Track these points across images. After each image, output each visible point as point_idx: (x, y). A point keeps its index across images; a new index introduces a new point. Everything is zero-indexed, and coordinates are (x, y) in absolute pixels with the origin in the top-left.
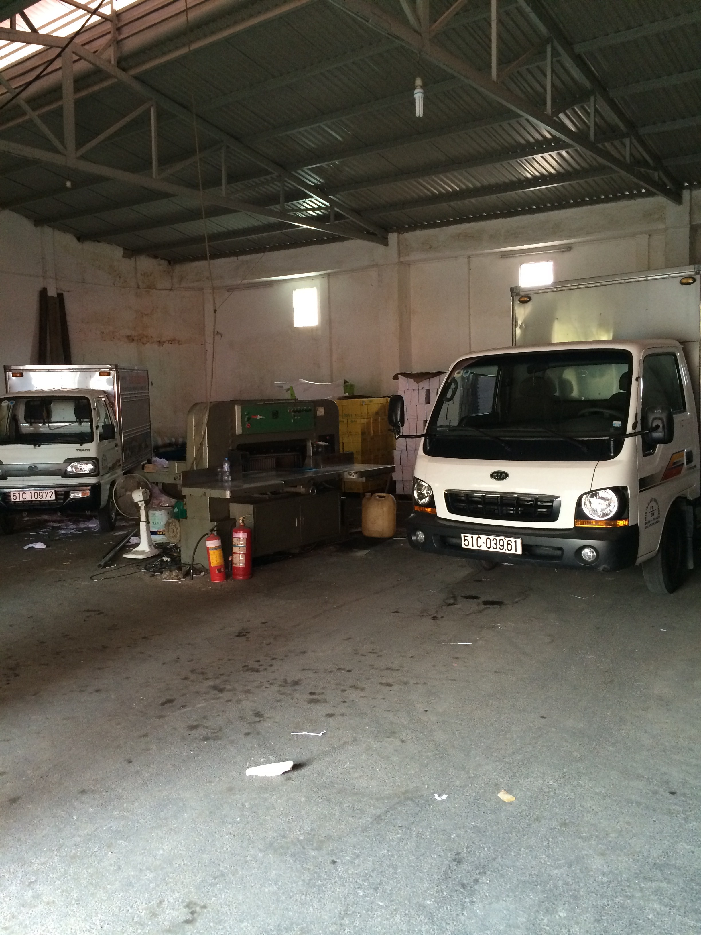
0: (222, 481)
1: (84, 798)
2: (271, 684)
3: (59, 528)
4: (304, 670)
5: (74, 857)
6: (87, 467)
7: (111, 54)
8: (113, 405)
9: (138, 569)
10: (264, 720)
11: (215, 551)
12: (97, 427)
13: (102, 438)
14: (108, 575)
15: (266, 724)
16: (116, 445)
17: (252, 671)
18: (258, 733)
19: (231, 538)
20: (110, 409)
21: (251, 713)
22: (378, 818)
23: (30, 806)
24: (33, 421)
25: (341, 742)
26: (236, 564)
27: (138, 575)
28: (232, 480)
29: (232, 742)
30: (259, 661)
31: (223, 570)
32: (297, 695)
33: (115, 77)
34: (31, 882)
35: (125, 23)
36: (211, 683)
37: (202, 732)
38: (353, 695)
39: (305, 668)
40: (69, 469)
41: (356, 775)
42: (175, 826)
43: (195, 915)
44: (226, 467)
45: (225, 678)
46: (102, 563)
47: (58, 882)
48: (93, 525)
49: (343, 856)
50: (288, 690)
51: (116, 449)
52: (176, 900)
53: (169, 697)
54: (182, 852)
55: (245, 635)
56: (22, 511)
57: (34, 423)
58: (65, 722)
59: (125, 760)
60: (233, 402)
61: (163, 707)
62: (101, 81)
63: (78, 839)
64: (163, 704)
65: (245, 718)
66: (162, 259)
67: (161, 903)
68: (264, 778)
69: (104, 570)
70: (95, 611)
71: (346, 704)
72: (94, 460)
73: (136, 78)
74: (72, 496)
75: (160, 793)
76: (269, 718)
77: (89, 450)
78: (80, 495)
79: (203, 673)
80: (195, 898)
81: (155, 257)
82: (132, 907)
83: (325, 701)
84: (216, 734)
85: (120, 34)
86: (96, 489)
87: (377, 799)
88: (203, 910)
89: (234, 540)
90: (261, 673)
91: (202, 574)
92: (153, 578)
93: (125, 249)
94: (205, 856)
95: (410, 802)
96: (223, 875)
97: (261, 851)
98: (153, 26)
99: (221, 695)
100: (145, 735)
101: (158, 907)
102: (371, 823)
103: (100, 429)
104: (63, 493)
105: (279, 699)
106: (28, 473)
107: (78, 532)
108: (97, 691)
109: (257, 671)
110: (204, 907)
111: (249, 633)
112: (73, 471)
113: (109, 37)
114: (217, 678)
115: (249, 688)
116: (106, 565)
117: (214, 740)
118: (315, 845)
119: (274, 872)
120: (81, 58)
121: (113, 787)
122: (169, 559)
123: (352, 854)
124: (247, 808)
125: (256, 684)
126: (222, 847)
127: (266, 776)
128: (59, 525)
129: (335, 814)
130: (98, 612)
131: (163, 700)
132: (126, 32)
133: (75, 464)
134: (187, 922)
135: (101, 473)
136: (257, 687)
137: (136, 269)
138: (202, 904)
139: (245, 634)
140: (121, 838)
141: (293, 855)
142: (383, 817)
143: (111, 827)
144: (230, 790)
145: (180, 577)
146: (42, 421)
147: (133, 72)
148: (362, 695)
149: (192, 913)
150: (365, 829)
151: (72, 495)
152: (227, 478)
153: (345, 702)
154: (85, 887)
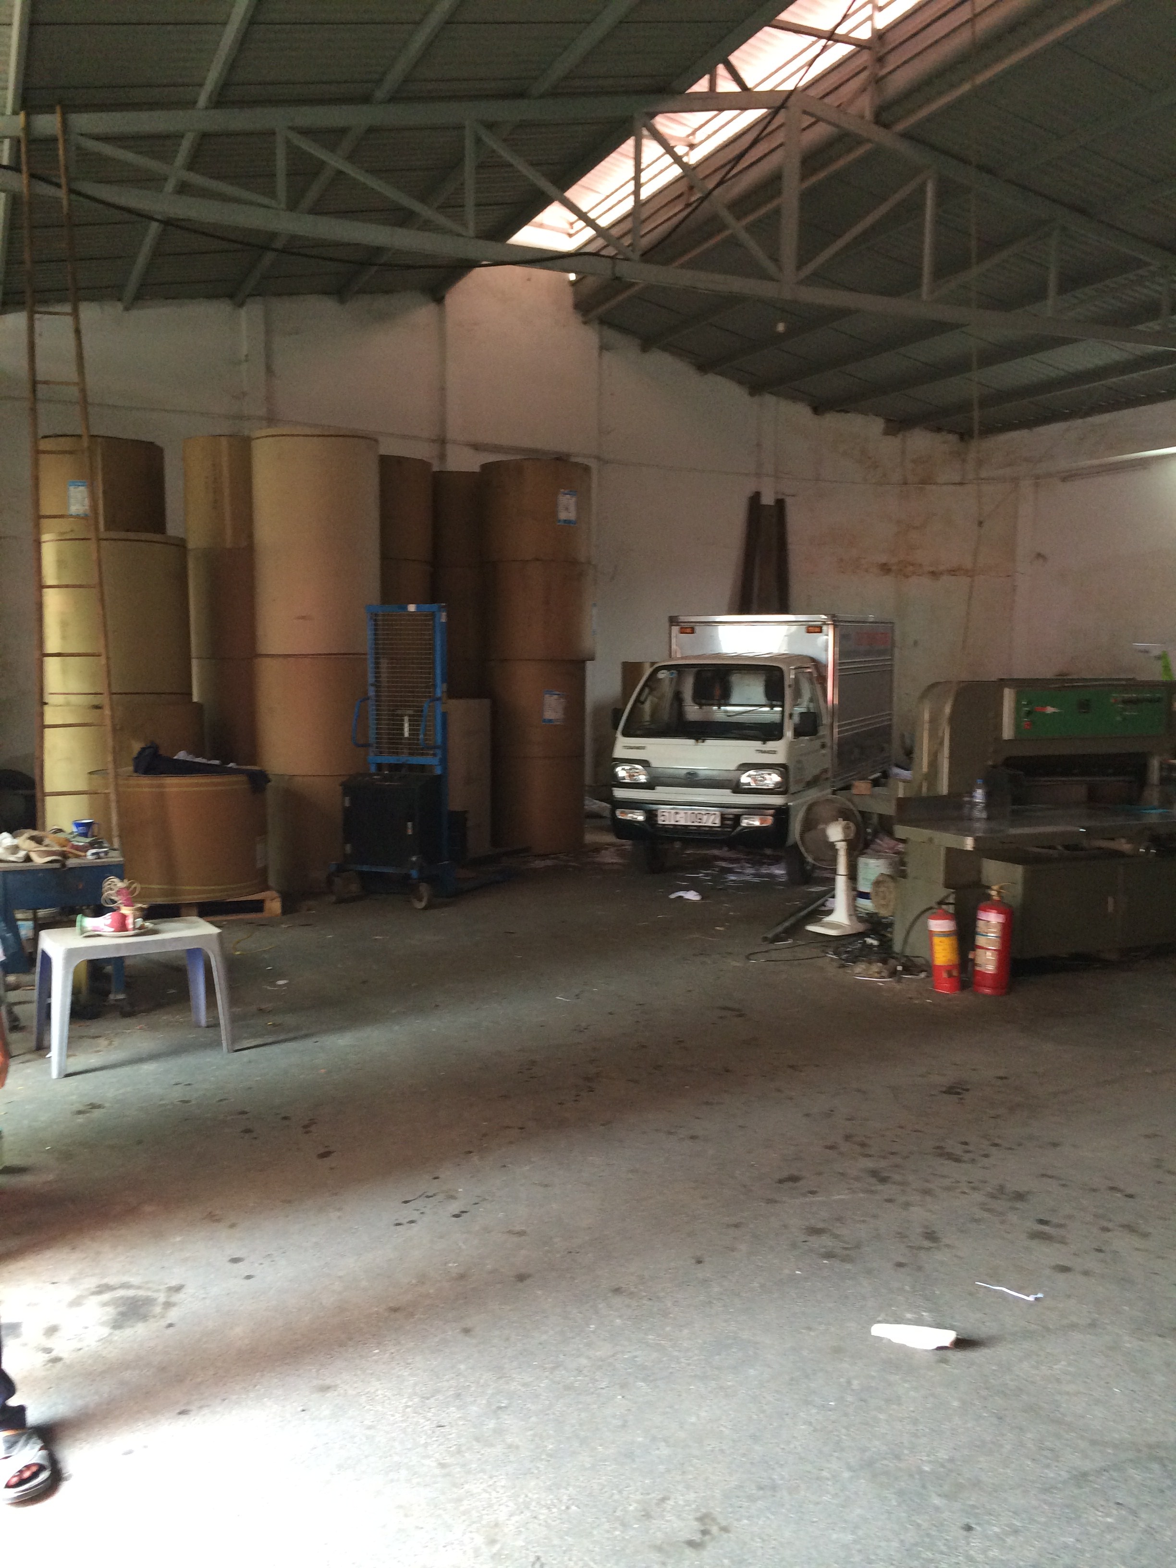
0: (970, 819)
1: (617, 1301)
2: (974, 1189)
3: (730, 871)
4: (1043, 1175)
5: (569, 1388)
6: (773, 779)
7: (865, 105)
8: (823, 679)
9: (823, 951)
10: (938, 1248)
11: (943, 939)
12: (791, 715)
13: (798, 732)
14: (774, 955)
15: (939, 1256)
16: (823, 746)
17: (949, 1159)
18: (920, 1268)
19: (974, 919)
20: (818, 687)
21: (919, 1230)
22: (1081, 1478)
23: (539, 1292)
24: (703, 701)
25: (1065, 1322)
26: (980, 966)
27: (820, 962)
28: (989, 819)
29: (869, 1272)
30: (966, 1143)
31: (955, 973)
32: (1013, 1218)
33: (869, 140)
34: (500, 1408)
35: (893, 45)
36: (870, 1164)
37: (826, 1241)
38: (1121, 1242)
39: (1049, 1173)
40: (745, 779)
41: (1070, 1388)
42: (729, 1383)
43: (707, 1538)
44: (979, 795)
45: (898, 1160)
46: (770, 935)
47: (534, 1419)
48: (779, 871)
49: (988, 1523)
50: (1000, 1205)
51: (823, 751)
52: (688, 1503)
53: (796, 1173)
54: (724, 1429)
55: (959, 1093)
56: (672, 840)
57: (706, 705)
58: (630, 1176)
59: (693, 1258)
60: (1002, 683)
61: (780, 1185)
62: (850, 150)
63: (584, 1361)
64: (781, 1181)
65: (906, 1237)
66: (950, 432)
67: (664, 1499)
68: (902, 1348)
69: (772, 946)
70: (733, 1010)
71: (1101, 1255)
72: (782, 769)
73: (906, 135)
74: (745, 823)
75: (724, 1324)
76: (948, 1246)
77: (774, 752)
78: (757, 823)
79: (863, 1145)
80: (717, 1511)
81: (939, 430)
82: (620, 1492)
83: (1063, 1241)
84: (848, 1252)
85: (882, 67)
86: (782, 814)
87: (1093, 1442)
88: (722, 1532)
89: (980, 924)
90: (963, 1165)
91: (923, 975)
92: (841, 970)
93: (888, 421)
94: (757, 1447)
95: (1155, 1466)
96: (774, 1488)
97: (850, 1468)
98: (936, 42)
99: (880, 1187)
100: (736, 1226)
101: (657, 1504)
102: (1064, 1482)
103: (796, 719)
104: (731, 816)
105: (977, 1217)
106: (682, 781)
107: (757, 880)
108: (693, 1137)
109: (958, 1160)
110: (725, 1529)
111: (967, 1090)
112: (749, 784)
113: (864, 75)
114: (884, 1158)
115: (931, 1186)
116: (777, 938)
117: (843, 1260)
118: (946, 1488)
119: (859, 1511)
120: (818, 120)
121: (662, 1294)
122: (875, 943)
123: (1007, 1525)
124: (853, 1390)
125: (947, 1182)
126: (788, 1443)
127: (904, 1346)
128: (731, 866)
129: (1001, 1446)
130: (738, 1013)
131: (785, 1174)
132: (893, 61)
133: (752, 772)
134: (691, 1544)
135: (793, 789)
136: (948, 1189)
137: (903, 452)
138: (724, 1523)
139: (959, 1090)
140: (644, 1380)
141: (901, 1493)
142: (1091, 1478)
143: (636, 1357)
144: (837, 1351)
145: (883, 974)
146: (716, 702)
147: (900, 127)
148: (1137, 1246)
149: (705, 1532)
150: (1047, 1490)
151: (746, 821)
152: (979, 813)
153: (1100, 1251)
154: (568, 1438)
